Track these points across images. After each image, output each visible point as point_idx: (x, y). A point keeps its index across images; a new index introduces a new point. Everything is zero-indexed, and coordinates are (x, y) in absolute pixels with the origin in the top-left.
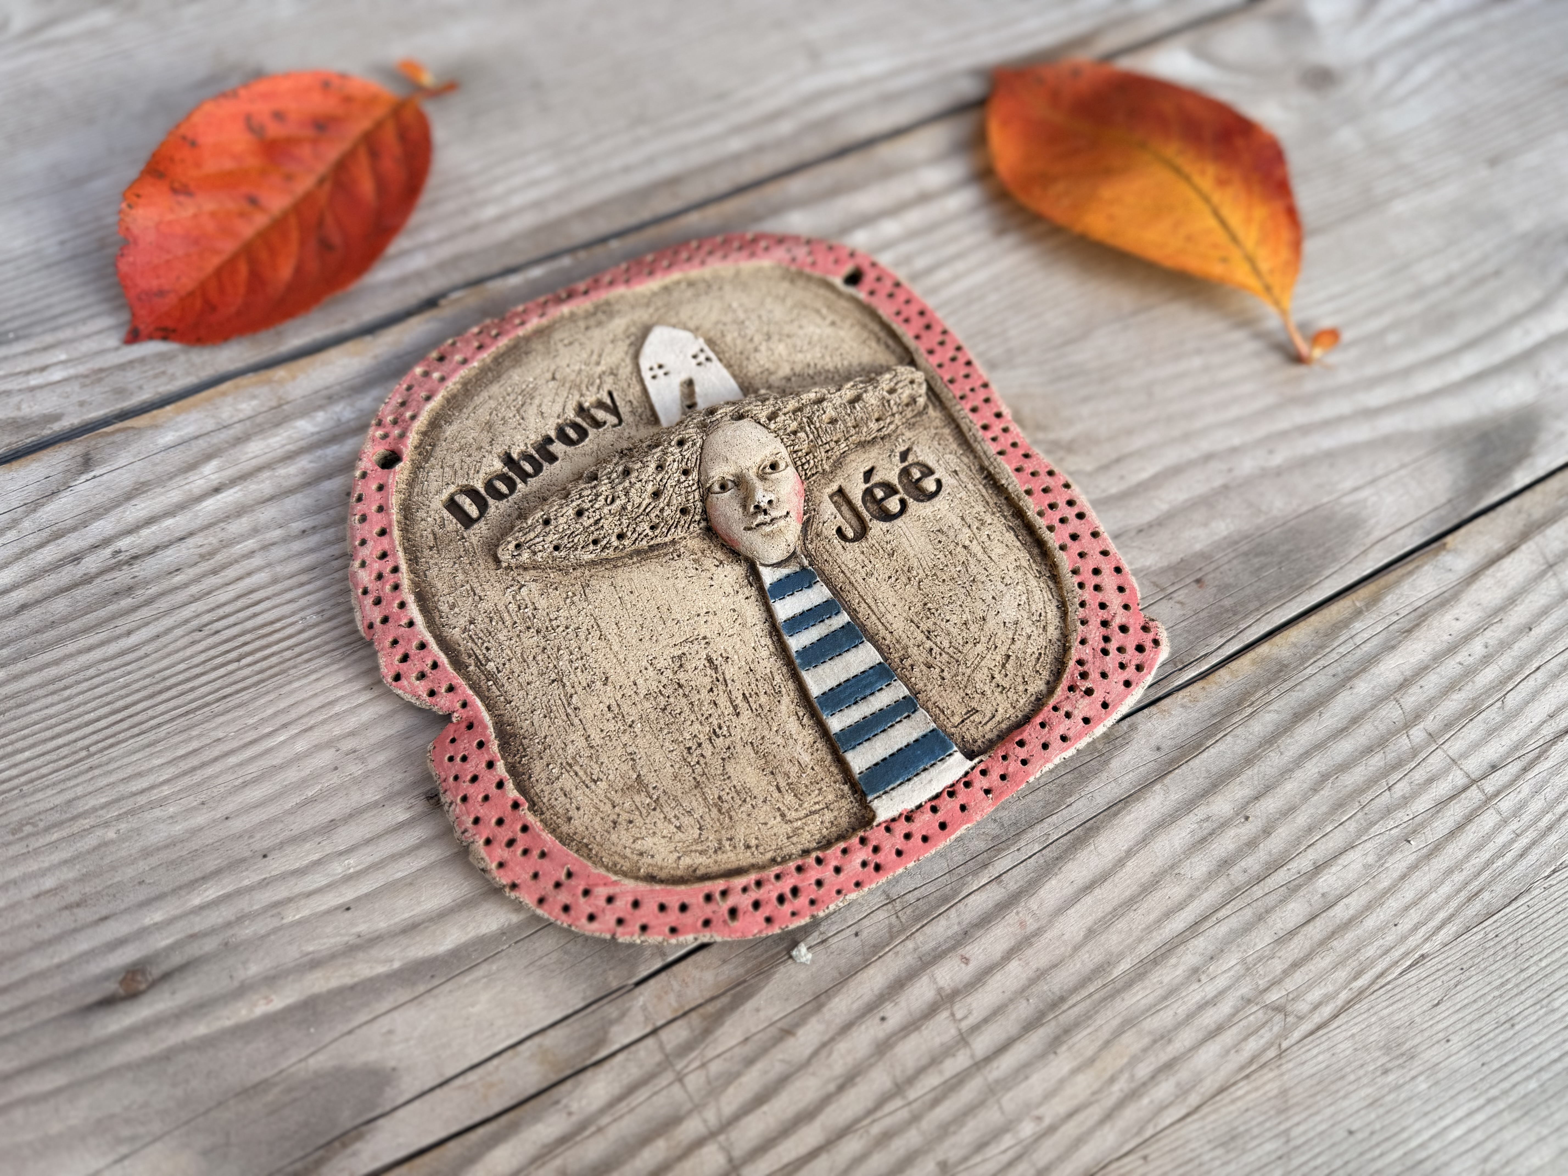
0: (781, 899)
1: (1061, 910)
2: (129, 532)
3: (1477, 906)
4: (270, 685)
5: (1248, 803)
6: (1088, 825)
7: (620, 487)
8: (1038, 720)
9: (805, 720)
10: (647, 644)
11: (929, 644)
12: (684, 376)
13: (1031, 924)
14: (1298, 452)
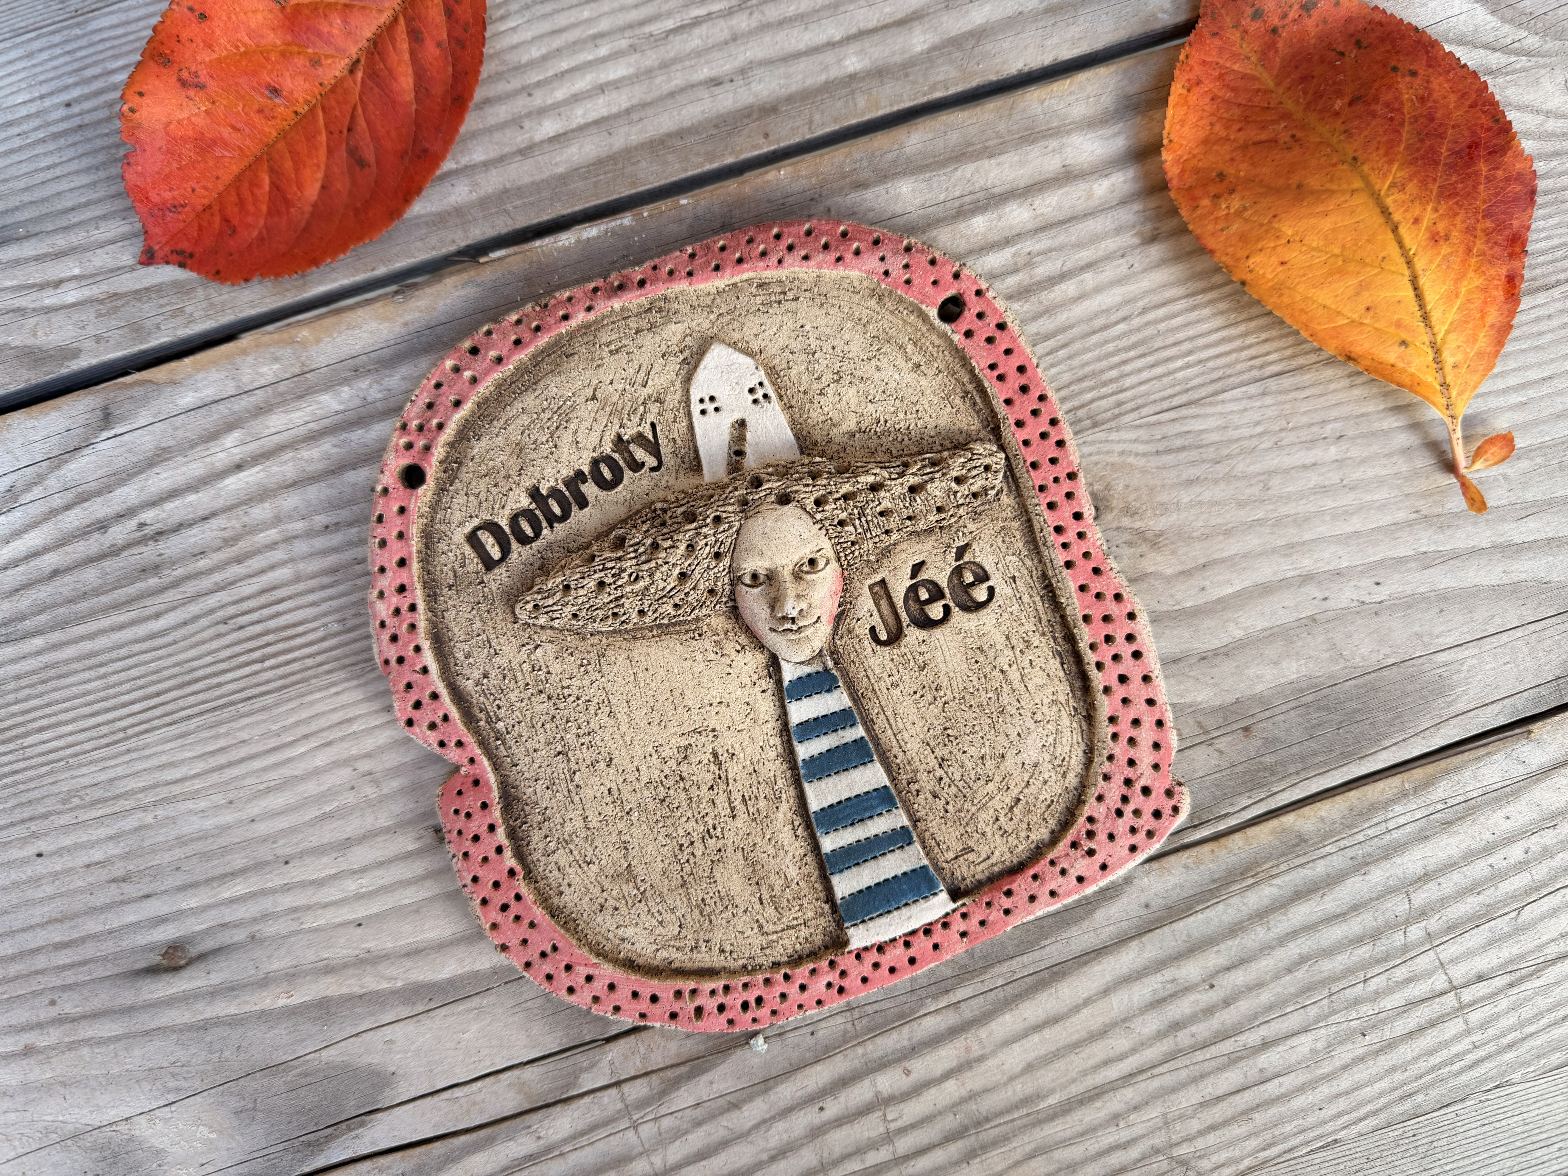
0: (745, 1006)
1: (1007, 1043)
2: (153, 504)
3: (1408, 1105)
4: (292, 692)
5: (1218, 972)
6: (1055, 969)
7: (646, 567)
8: (1032, 872)
9: (800, 832)
10: (655, 729)
11: (940, 773)
12: (737, 416)
13: (976, 1051)
14: (1409, 589)
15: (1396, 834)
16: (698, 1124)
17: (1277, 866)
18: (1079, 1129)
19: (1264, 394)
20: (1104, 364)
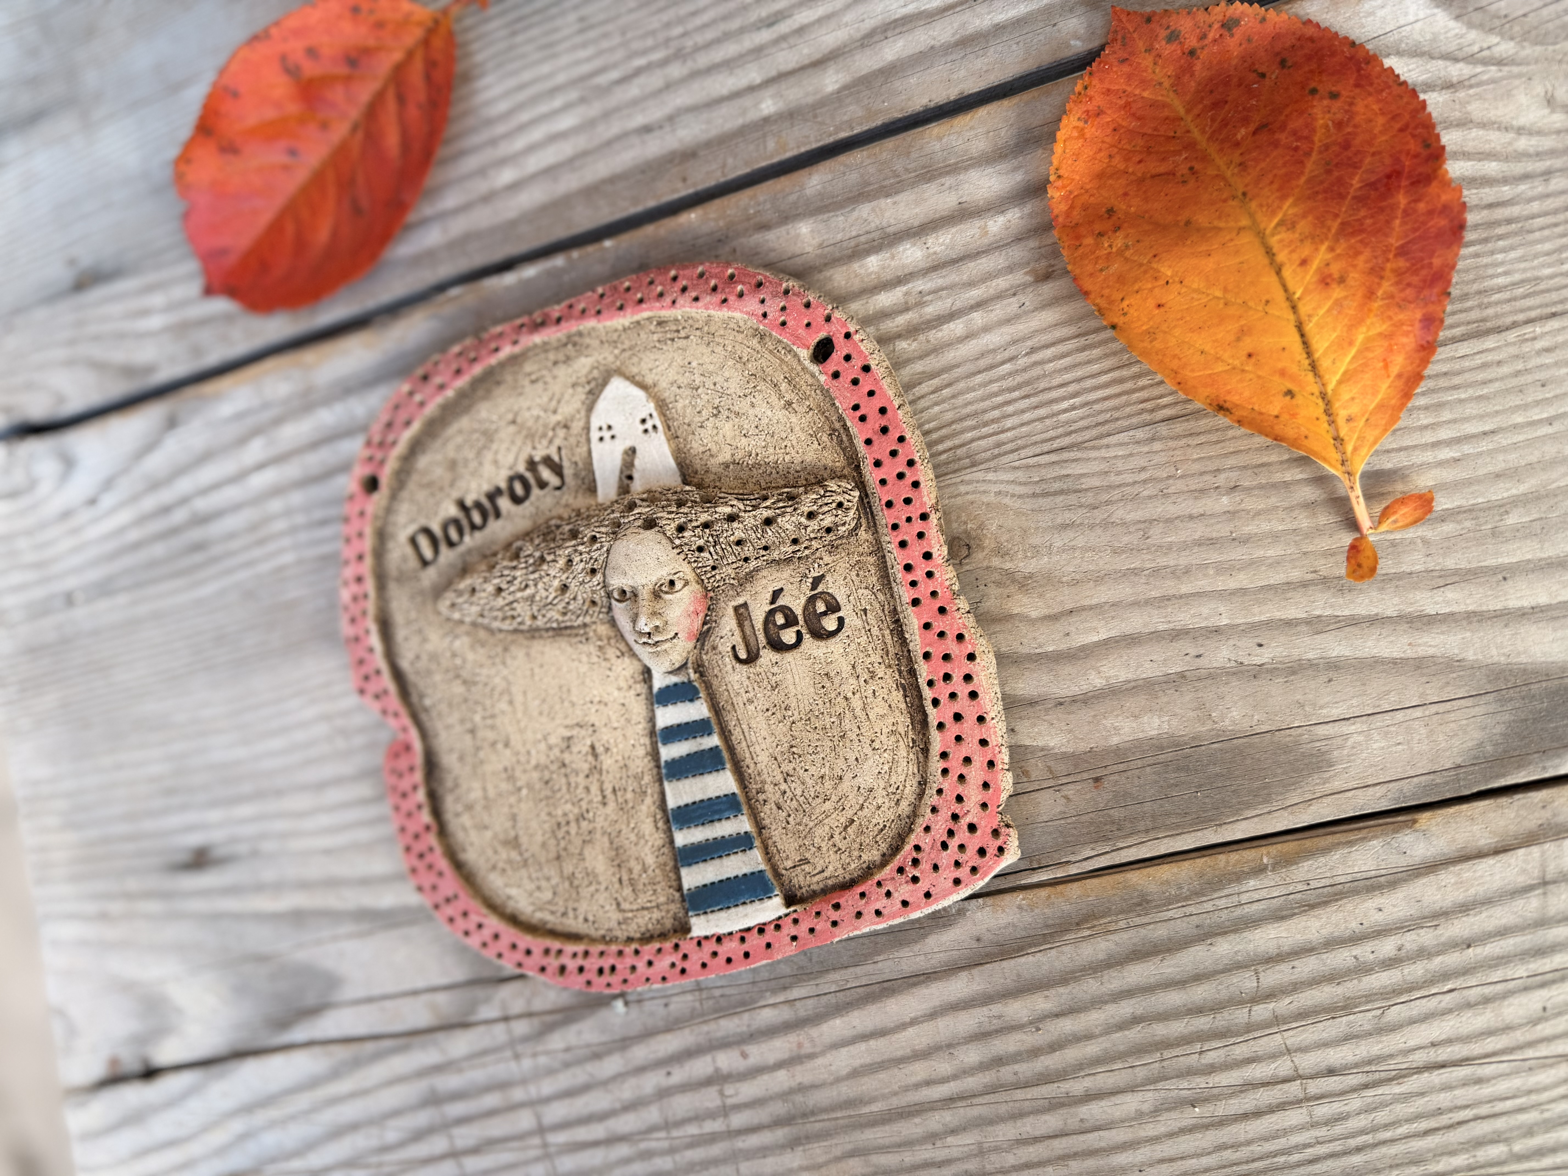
0: (601, 971)
1: (835, 1046)
2: (201, 493)
5: (1046, 1017)
6: (885, 985)
7: (532, 577)
8: (860, 890)
11: (784, 786)
12: (628, 444)
13: (807, 1049)
14: (1296, 653)
15: (1247, 909)
16: (567, 1065)
17: (1116, 922)
18: (897, 1139)
19: (1153, 439)
20: (988, 403)
